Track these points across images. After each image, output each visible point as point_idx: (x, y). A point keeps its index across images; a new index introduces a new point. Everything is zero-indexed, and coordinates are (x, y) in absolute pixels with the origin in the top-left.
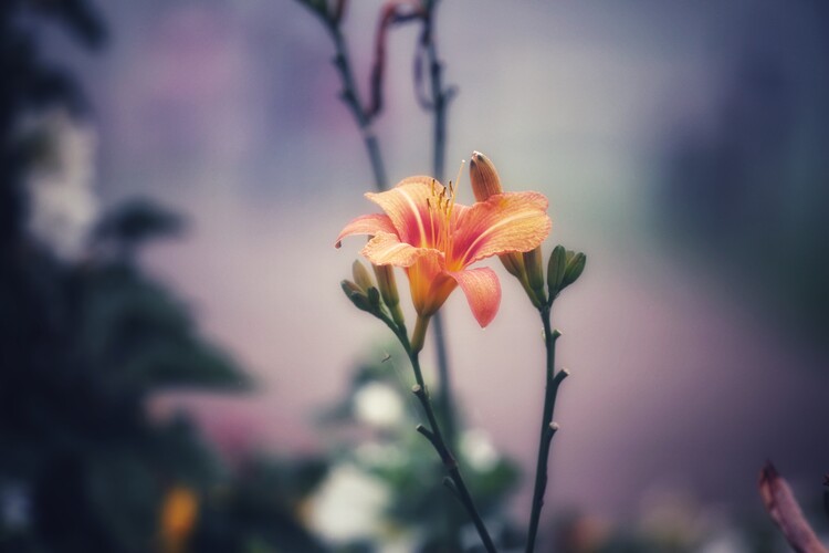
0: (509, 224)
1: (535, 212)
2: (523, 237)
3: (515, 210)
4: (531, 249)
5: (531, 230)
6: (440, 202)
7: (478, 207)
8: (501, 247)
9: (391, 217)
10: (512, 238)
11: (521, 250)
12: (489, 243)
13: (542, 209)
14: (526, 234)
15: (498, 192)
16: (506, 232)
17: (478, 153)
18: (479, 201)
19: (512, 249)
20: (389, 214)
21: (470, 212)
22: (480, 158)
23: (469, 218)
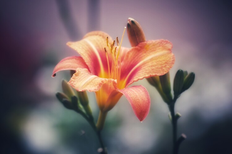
0: (151, 60)
1: (165, 52)
2: (160, 66)
3: (154, 50)
4: (165, 73)
5: (164, 62)
6: (112, 49)
7: (132, 50)
8: (148, 73)
9: (84, 58)
10: (154, 68)
11: (159, 74)
12: (141, 71)
13: (169, 50)
14: (162, 64)
15: (143, 41)
16: (150, 64)
17: (132, 19)
18: (133, 46)
19: (154, 74)
20: (82, 56)
21: (128, 53)
22: (132, 22)
23: (128, 56)
